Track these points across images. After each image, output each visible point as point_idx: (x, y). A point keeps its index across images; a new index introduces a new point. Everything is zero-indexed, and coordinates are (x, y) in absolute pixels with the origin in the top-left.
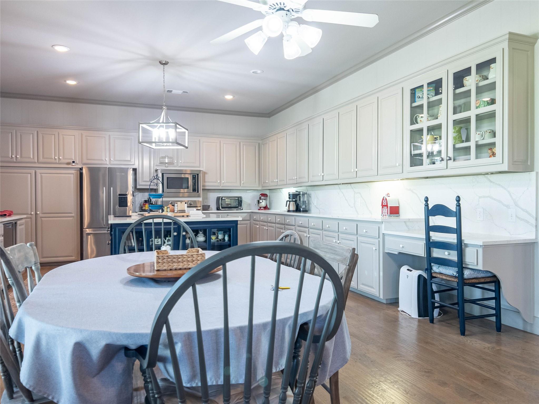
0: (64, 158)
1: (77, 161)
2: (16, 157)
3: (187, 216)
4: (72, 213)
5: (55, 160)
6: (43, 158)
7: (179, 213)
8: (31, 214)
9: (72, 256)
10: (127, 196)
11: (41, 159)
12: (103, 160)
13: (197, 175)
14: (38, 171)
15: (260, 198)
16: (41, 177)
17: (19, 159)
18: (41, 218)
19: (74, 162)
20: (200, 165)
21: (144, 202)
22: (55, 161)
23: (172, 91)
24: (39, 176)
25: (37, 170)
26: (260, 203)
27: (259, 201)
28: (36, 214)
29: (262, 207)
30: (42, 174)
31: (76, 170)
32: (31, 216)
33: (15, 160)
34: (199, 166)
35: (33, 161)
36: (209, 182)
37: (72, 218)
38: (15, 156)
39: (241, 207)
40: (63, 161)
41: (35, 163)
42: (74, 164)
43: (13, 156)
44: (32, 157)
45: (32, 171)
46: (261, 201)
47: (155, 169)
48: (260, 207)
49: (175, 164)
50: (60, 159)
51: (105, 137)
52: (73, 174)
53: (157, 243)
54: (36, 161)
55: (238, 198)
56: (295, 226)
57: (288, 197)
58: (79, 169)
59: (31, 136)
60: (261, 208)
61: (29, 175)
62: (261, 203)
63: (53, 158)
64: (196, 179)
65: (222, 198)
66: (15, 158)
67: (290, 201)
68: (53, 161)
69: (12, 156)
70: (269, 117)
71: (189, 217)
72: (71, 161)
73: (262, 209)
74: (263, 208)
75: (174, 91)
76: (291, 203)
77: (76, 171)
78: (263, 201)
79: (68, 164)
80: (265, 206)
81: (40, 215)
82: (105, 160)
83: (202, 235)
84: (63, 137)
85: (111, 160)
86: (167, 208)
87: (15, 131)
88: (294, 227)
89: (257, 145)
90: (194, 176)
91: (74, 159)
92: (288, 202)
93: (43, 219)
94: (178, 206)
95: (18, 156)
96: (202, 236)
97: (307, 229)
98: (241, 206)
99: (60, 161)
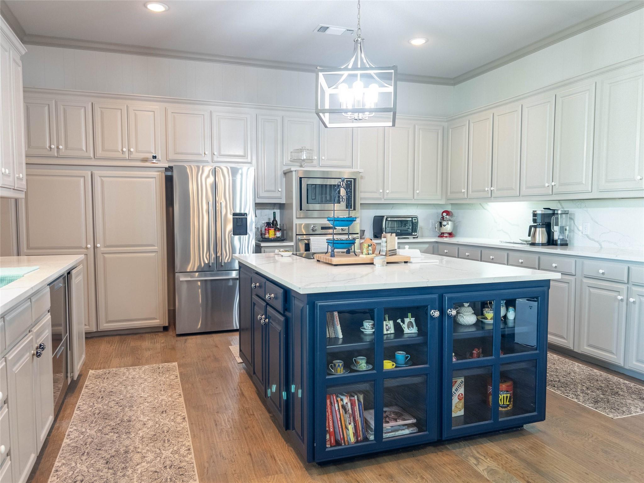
0: (137, 151)
1: (159, 157)
2: (58, 148)
3: (406, 262)
4: (154, 246)
5: (122, 153)
6: (103, 150)
7: (390, 256)
8: (87, 248)
9: (154, 319)
10: (247, 216)
11: (99, 153)
12: (202, 155)
13: (353, 180)
14: (97, 173)
15: (443, 218)
16: (102, 183)
17: (63, 151)
18: (103, 254)
19: (154, 157)
20: (352, 164)
21: (266, 225)
22: (123, 156)
23: (328, 28)
24: (97, 181)
25: (93, 172)
26: (442, 226)
27: (441, 223)
28: (95, 247)
29: (446, 233)
30: (104, 179)
31: (158, 171)
32: (86, 250)
33: (56, 154)
34: (351, 166)
35: (86, 155)
36: (365, 192)
37: (154, 254)
38: (56, 147)
39: (416, 234)
40: (135, 155)
41: (90, 158)
42: (154, 161)
43: (53, 146)
44: (84, 149)
45: (87, 172)
46: (444, 223)
47: (284, 171)
48: (443, 233)
49: (315, 162)
50: (130, 151)
51: (204, 115)
52: (155, 178)
53: (387, 330)
54: (92, 155)
55: (412, 218)
56: (575, 275)
57: (532, 220)
58: (165, 169)
59: (83, 110)
60: (445, 235)
61: (82, 179)
62: (444, 226)
63: (120, 149)
64: (352, 186)
65: (387, 218)
66: (56, 149)
67: (535, 227)
68: (120, 155)
69: (50, 148)
70: (454, 84)
71: (408, 264)
72: (150, 156)
73: (446, 237)
74: (447, 235)
75: (331, 28)
76: (538, 229)
77: (158, 173)
78: (448, 224)
79: (145, 160)
80: (450, 232)
81: (102, 249)
82: (205, 154)
83: (470, 309)
84: (135, 113)
85: (214, 154)
86: (369, 246)
87: (54, 102)
88: (574, 277)
89: (440, 131)
90: (349, 182)
91: (154, 153)
92: (533, 229)
93: (106, 256)
94: (388, 242)
95: (61, 147)
96: (470, 313)
97: (624, 287)
98: (416, 231)
99: (132, 156)
